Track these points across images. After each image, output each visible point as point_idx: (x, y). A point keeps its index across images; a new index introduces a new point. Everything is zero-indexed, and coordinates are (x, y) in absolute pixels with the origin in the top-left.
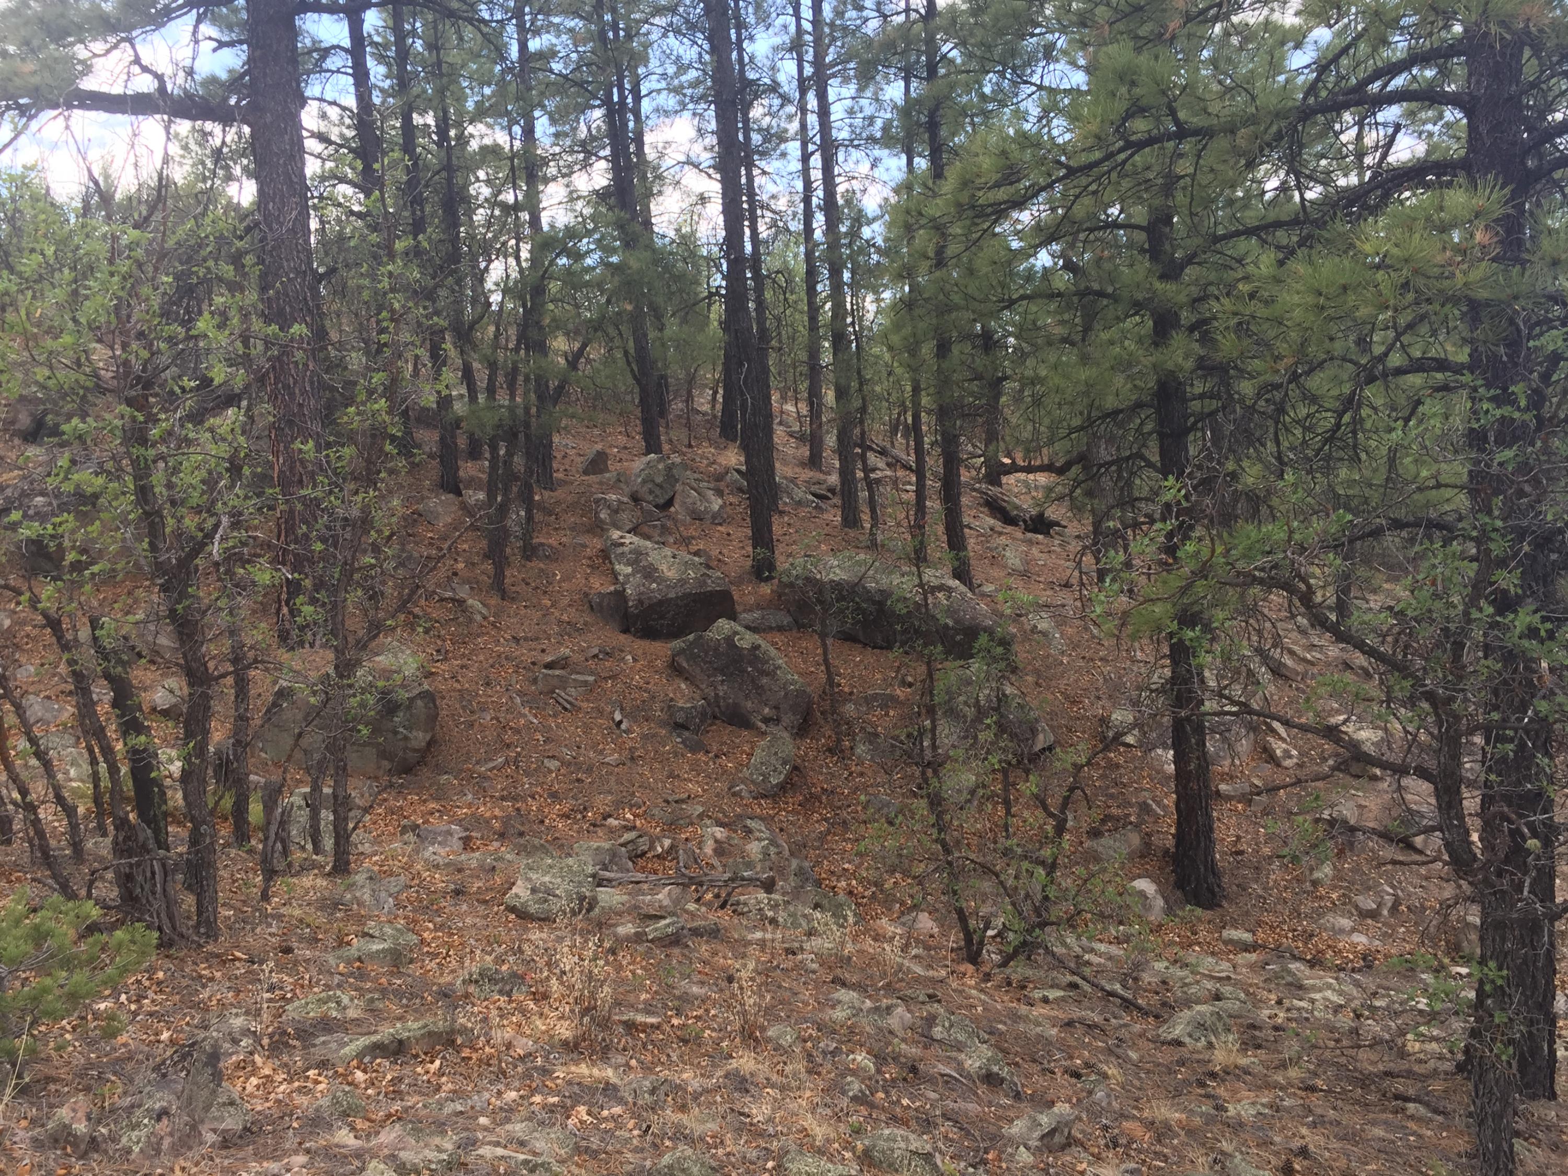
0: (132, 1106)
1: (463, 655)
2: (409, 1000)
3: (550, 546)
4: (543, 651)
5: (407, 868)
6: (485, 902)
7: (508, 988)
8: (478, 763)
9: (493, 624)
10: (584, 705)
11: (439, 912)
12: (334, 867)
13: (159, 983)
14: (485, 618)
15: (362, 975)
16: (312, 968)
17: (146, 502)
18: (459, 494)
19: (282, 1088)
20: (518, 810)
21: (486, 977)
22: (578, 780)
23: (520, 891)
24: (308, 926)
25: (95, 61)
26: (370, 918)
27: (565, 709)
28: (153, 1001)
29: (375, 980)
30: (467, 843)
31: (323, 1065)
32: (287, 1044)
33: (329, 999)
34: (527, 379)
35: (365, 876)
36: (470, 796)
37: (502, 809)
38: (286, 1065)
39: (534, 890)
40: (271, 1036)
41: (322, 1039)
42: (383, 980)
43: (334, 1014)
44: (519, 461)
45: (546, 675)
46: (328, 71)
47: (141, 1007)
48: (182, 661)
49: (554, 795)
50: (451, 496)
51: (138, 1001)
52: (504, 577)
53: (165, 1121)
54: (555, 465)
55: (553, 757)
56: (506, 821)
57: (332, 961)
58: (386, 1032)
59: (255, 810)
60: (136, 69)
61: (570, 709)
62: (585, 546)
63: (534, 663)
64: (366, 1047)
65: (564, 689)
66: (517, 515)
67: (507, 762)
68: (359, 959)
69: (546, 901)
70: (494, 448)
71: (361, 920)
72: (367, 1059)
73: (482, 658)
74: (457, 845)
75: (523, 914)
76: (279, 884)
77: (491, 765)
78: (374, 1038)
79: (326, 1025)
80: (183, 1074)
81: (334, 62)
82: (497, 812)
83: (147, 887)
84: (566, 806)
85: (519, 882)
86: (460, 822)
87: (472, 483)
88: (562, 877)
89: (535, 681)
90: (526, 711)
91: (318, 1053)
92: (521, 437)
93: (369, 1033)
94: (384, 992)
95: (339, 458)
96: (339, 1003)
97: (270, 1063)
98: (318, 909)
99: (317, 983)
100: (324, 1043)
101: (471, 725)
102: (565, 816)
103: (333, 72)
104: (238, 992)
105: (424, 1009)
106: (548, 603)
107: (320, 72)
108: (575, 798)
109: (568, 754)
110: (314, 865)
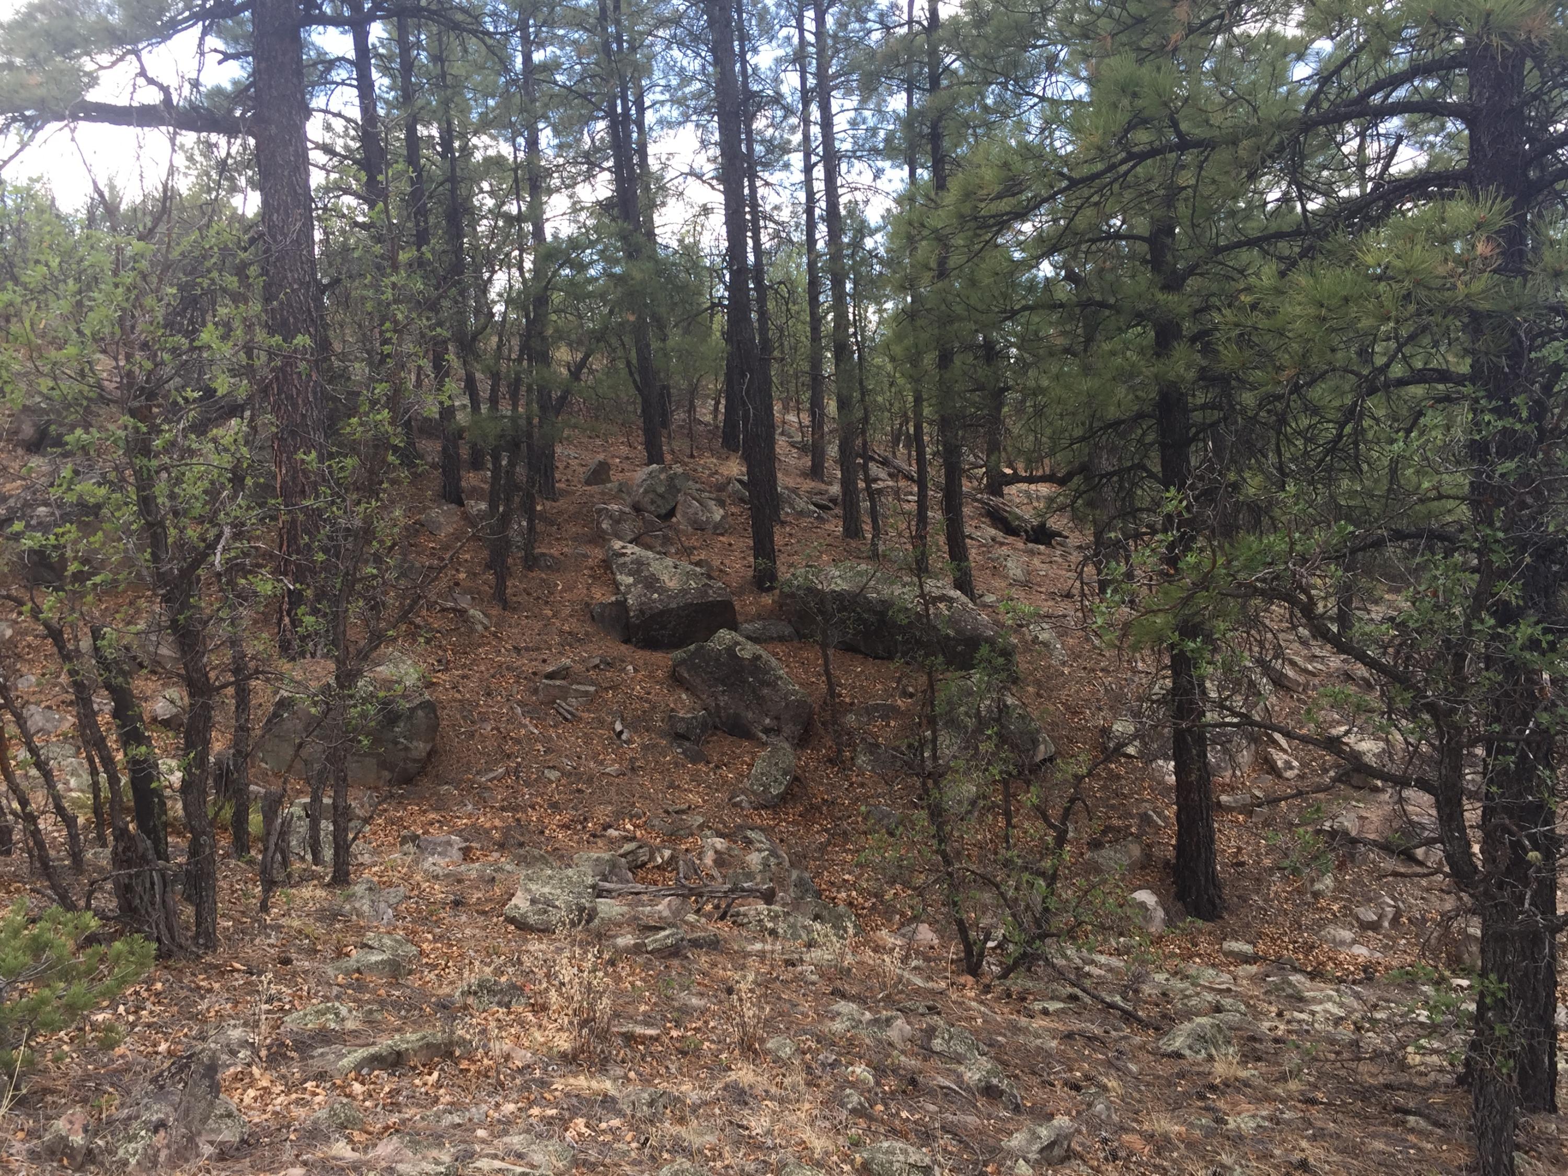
0: (129, 1118)
1: (464, 665)
2: (408, 1011)
3: (552, 556)
4: (544, 661)
5: (406, 878)
6: (484, 913)
7: (507, 999)
8: (478, 773)
9: (494, 634)
10: (585, 715)
11: (438, 923)
12: (333, 878)
13: (158, 994)
14: (486, 628)
15: (360, 987)
16: (310, 979)
17: (149, 513)
18: (461, 504)
19: (280, 1100)
20: (518, 820)
21: (484, 988)
22: (579, 791)
23: (520, 902)
24: (307, 937)
25: (101, 73)
26: (369, 929)
27: (566, 719)
28: (151, 1012)
29: (374, 991)
30: (467, 854)
31: (321, 1077)
32: (285, 1056)
33: (328, 1010)
34: (529, 390)
35: (365, 886)
36: (470, 807)
37: (502, 819)
38: (284, 1077)
39: (533, 901)
40: (269, 1048)
41: (320, 1051)
42: (382, 992)
43: (333, 1025)
44: (521, 471)
45: (547, 686)
46: (333, 83)
47: (139, 1019)
48: (183, 672)
49: (555, 806)
50: (453, 506)
51: (136, 1012)
52: (506, 586)
53: (162, 1133)
54: (557, 476)
55: (554, 767)
56: (506, 831)
57: (331, 972)
58: (384, 1044)
59: (255, 820)
60: (141, 81)
61: (570, 719)
62: (586, 556)
63: (535, 674)
64: (364, 1059)
65: (565, 700)
66: (519, 525)
67: (507, 772)
68: (358, 971)
69: (546, 912)
70: (496, 459)
71: (360, 931)
72: (364, 1071)
73: (482, 668)
74: (456, 854)
75: (522, 926)
76: (278, 896)
77: (491, 775)
78: (372, 1050)
79: (325, 1037)
80: (181, 1086)
81: (340, 74)
82: (497, 822)
83: (146, 898)
84: (566, 817)
85: (519, 893)
86: (459, 833)
87: (475, 493)
88: (562, 888)
89: (535, 691)
90: (527, 721)
91: (316, 1065)
92: (524, 447)
93: (368, 1045)
94: (382, 1003)
95: (342, 469)
96: (337, 1015)
97: (268, 1075)
98: (316, 920)
99: (316, 994)
100: (322, 1054)
101: (472, 735)
102: (565, 827)
103: (338, 84)
104: (236, 1003)
105: (422, 1021)
106: (550, 613)
107: (325, 84)
108: (575, 808)
109: (568, 765)
110: (314, 876)
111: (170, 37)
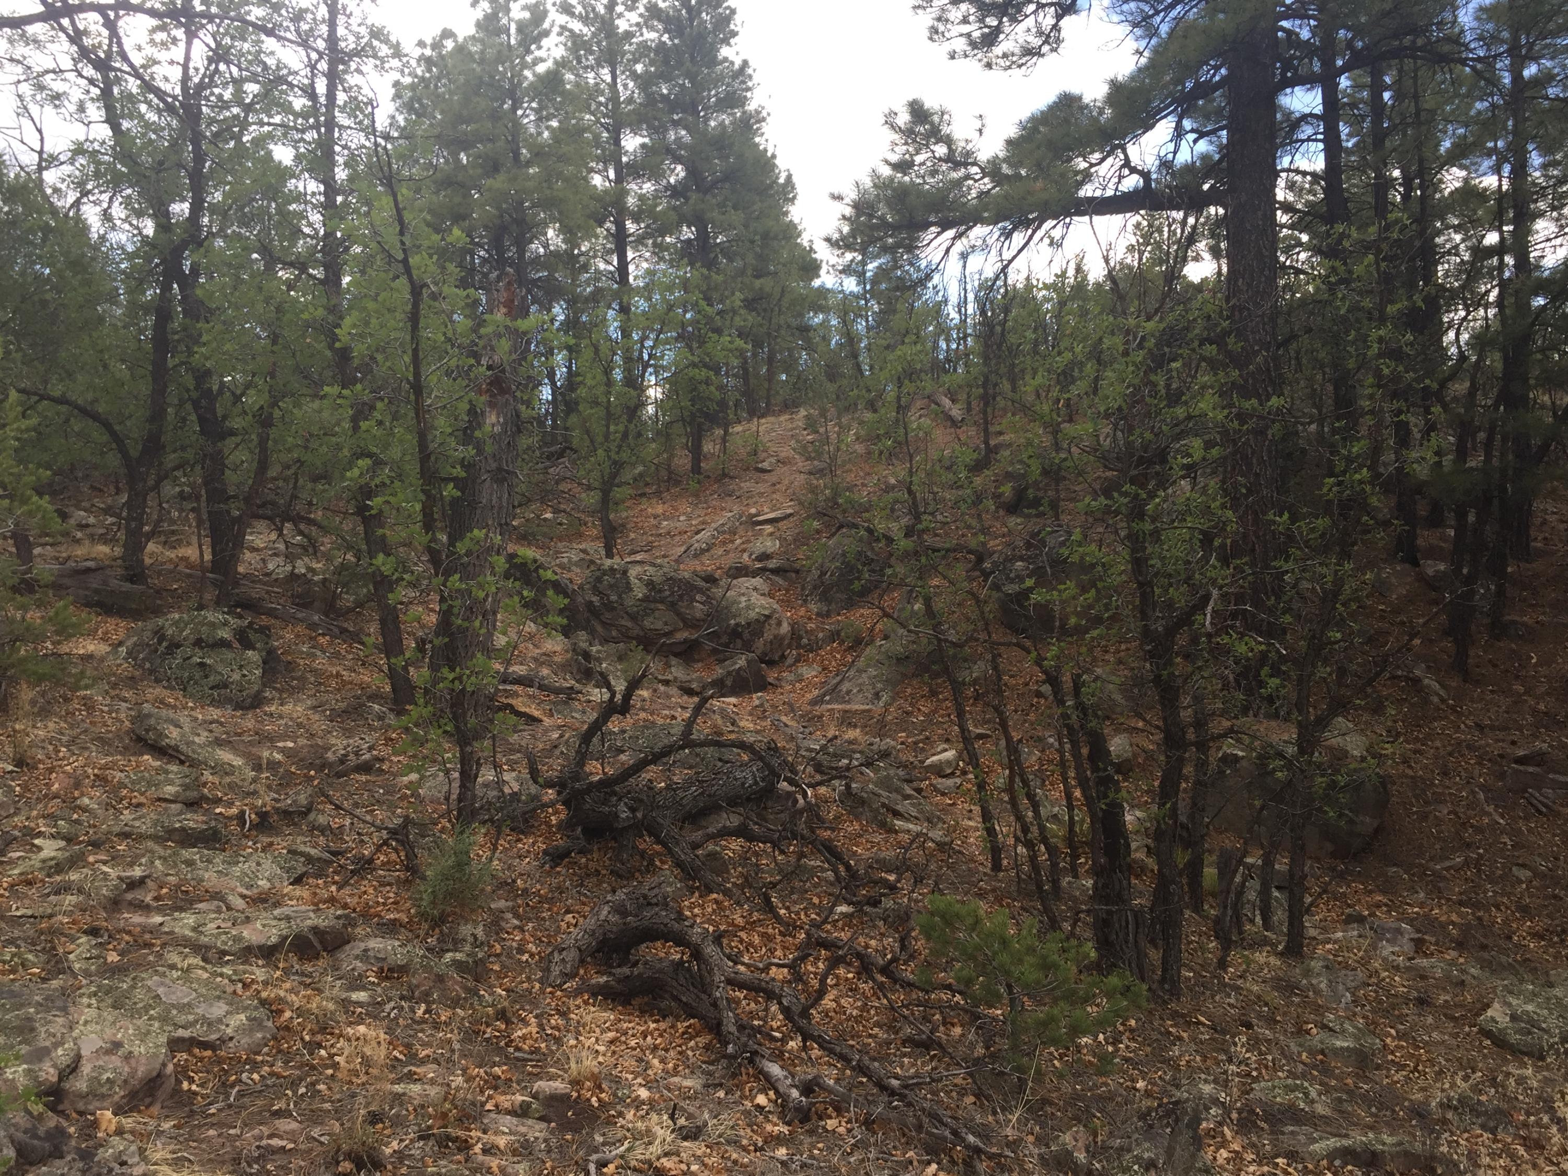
0: (1121, 1149)
1: (1417, 738)
2: (1379, 1110)
3: (1524, 624)
4: (1514, 743)
5: (1364, 962)
6: (1454, 1019)
7: (1492, 1124)
8: (1432, 859)
9: (1453, 708)
11: (1401, 1019)
12: (1286, 948)
13: (1132, 1030)
14: (1443, 700)
15: (1326, 1071)
16: (1274, 1049)
17: (1140, 573)
18: (1415, 563)
20: (1480, 919)
21: (1464, 1105)
22: (1555, 897)
23: (1497, 1014)
24: (1266, 1004)
25: (1093, 170)
26: (1328, 1009)
27: (1540, 812)
28: (1127, 1047)
29: (1340, 1079)
30: (1419, 944)
31: (1292, 1156)
32: (1255, 1125)
33: (1295, 1088)
34: (1504, 439)
35: (1321, 964)
36: (1422, 895)
37: (1460, 914)
38: (1254, 1146)
39: (1514, 1018)
40: (1240, 1112)
41: (1291, 1128)
42: (1349, 1081)
43: (1302, 1105)
44: (1490, 531)
45: (1516, 771)
46: (1297, 141)
47: (1117, 1050)
48: (1161, 723)
49: (1525, 910)
50: (1407, 566)
51: (1113, 1044)
52: (1468, 656)
53: (1153, 1172)
54: (1533, 533)
55: (1524, 866)
56: (1465, 929)
57: (1294, 1047)
58: (1358, 1139)
59: (1210, 872)
60: (1126, 172)
61: (1545, 812)
63: (1501, 756)
64: (1336, 1150)
65: (1539, 790)
66: (1484, 589)
67: (1467, 863)
68: (1322, 1052)
69: (1530, 1033)
70: (1461, 515)
71: (1319, 1010)
72: (1337, 1163)
73: (1438, 744)
74: (1408, 947)
75: (1499, 1041)
76: (1234, 955)
77: (1448, 864)
78: (1346, 1142)
79: (1294, 1115)
80: (1168, 1130)
81: (1307, 131)
82: (1454, 917)
83: (1121, 935)
84: (1540, 924)
85: (1496, 1005)
86: (1411, 922)
87: (1433, 553)
88: (1549, 1009)
89: (1502, 776)
90: (1491, 809)
91: (1287, 1142)
92: (1496, 502)
93: (1340, 1136)
94: (1350, 1093)
95: (1312, 530)
96: (1306, 1094)
97: (1239, 1139)
98: (1273, 988)
99: (1281, 1067)
100: (1292, 1133)
101: (1424, 817)
102: (1539, 936)
103: (1303, 141)
104: (1205, 1058)
105: (1394, 1125)
106: (1521, 689)
107: (1290, 144)
108: (1550, 916)
109: (1543, 866)
110: (1265, 942)
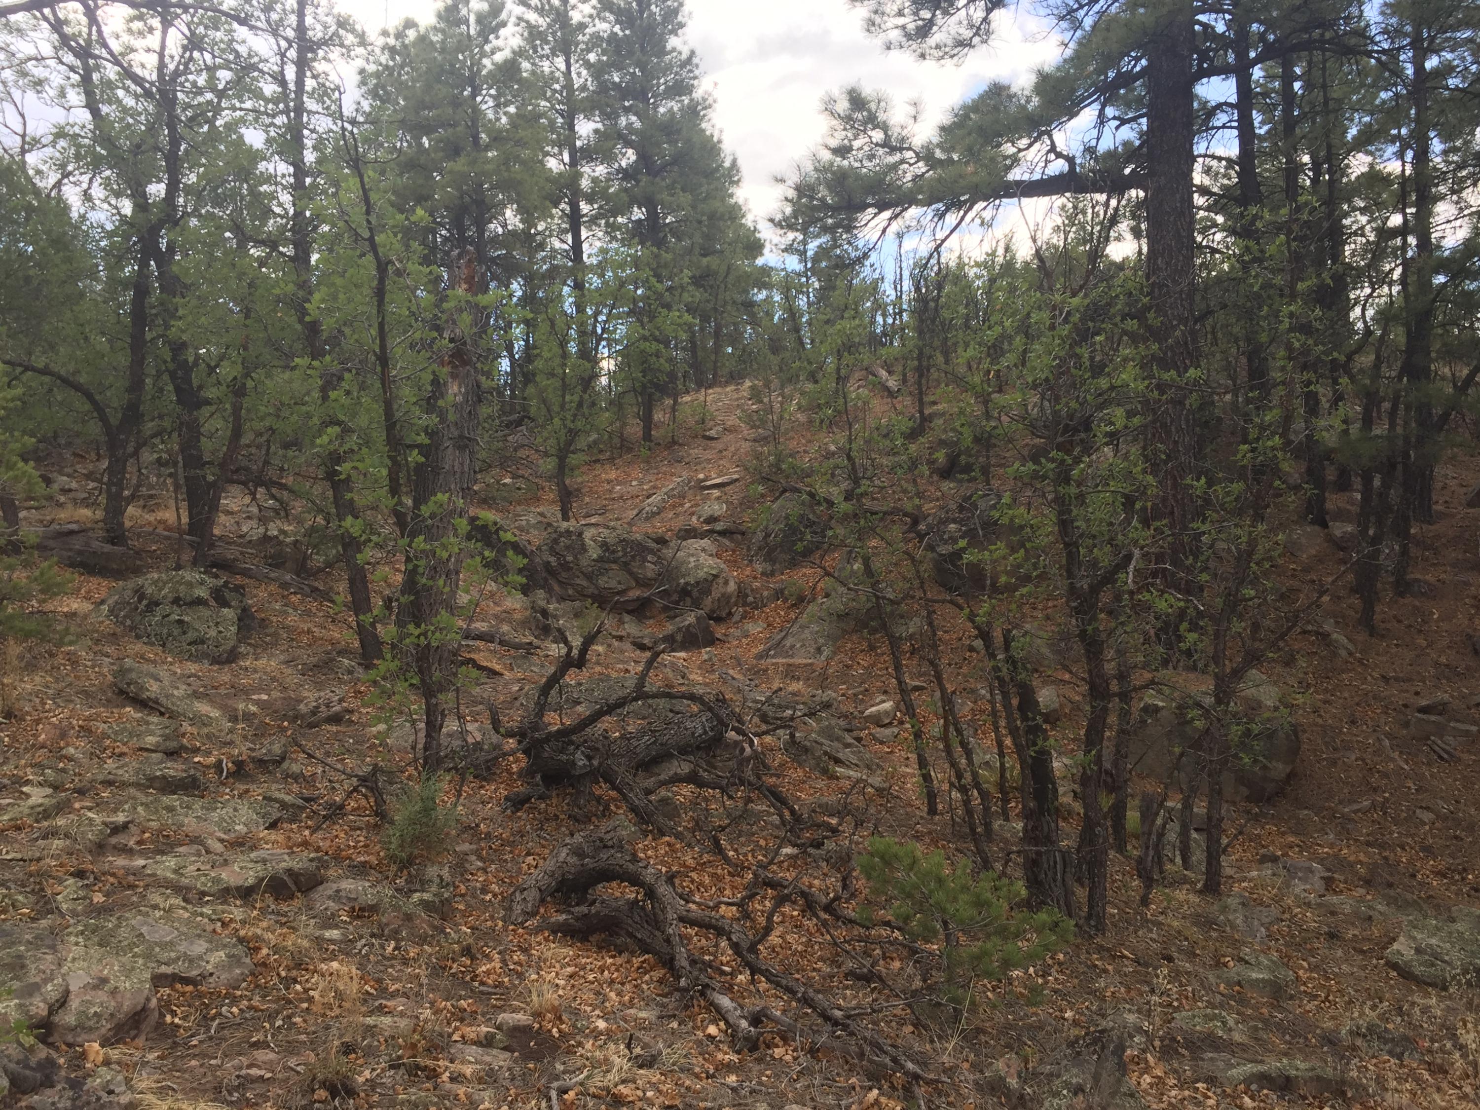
0: (1051, 1075)
1: (1326, 689)
2: (1293, 1038)
3: (1427, 582)
4: (1417, 693)
5: (1278, 899)
6: (1362, 952)
7: (1398, 1050)
8: (1341, 802)
9: (1360, 661)
10: (1465, 756)
11: (1313, 952)
12: (1204, 886)
13: (1060, 964)
14: (1350, 654)
15: (1242, 1001)
16: (1194, 981)
17: (1066, 534)
18: (1324, 525)
19: (1173, 1093)
20: (1386, 858)
21: (1372, 1033)
22: (1456, 837)
23: (1402, 948)
24: (1186, 939)
25: (1021, 155)
26: (1244, 943)
27: (1442, 759)
28: (1056, 979)
29: (1256, 1008)
30: (1329, 882)
31: (1211, 1081)
32: (1177, 1052)
33: (1214, 1017)
34: (1408, 408)
35: (1237, 900)
36: (1332, 836)
37: (1367, 854)
38: (1175, 1071)
39: (1418, 951)
40: (1162, 1039)
41: (1210, 1055)
42: (1264, 1011)
43: (1220, 1033)
44: (1394, 495)
45: (1419, 720)
46: (1213, 128)
47: (1047, 982)
48: (1086, 676)
49: (1428, 850)
50: (1317, 528)
51: (1043, 976)
52: (1374, 612)
53: (1081, 1097)
54: (1434, 498)
55: (1428, 808)
56: (1372, 868)
57: (1212, 979)
58: (1273, 1065)
59: (1133, 816)
60: (1052, 156)
61: (1447, 758)
62: (1467, 584)
63: (1405, 706)
64: (1253, 1075)
65: (1441, 737)
66: (1389, 549)
67: (1374, 806)
68: (1239, 983)
69: (1433, 965)
70: (1367, 481)
71: (1236, 944)
72: (1254, 1087)
73: (1346, 695)
74: (1319, 885)
75: (1405, 973)
76: (1155, 893)
77: (1355, 807)
78: (1262, 1068)
79: (1213, 1042)
80: (1095, 1057)
81: (1221, 118)
82: (1362, 857)
83: (1050, 874)
84: (1443, 863)
85: (1402, 939)
86: (1321, 861)
87: (1341, 515)
88: (1452, 943)
89: (1406, 725)
90: (1396, 755)
91: (1206, 1068)
92: (1400, 467)
93: (1256, 1062)
94: (1265, 1021)
95: (1228, 494)
96: (1224, 1023)
97: (1161, 1065)
98: (1193, 924)
99: (1201, 998)
100: (1212, 1059)
101: (1333, 763)
102: (1441, 874)
103: (1218, 128)
104: (1129, 990)
105: (1307, 1052)
106: (1424, 643)
107: (1206, 131)
108: (1452, 856)
109: (1444, 808)
110: (1185, 880)
111: (1077, 114)
